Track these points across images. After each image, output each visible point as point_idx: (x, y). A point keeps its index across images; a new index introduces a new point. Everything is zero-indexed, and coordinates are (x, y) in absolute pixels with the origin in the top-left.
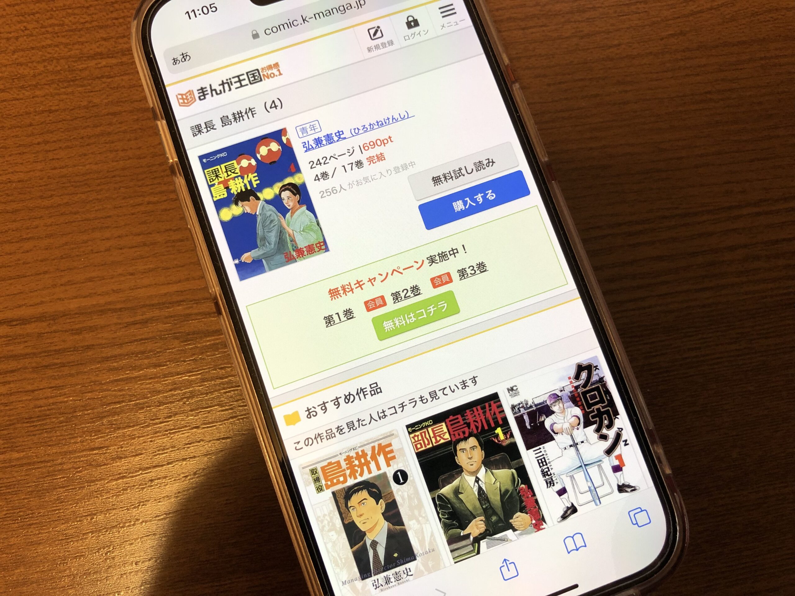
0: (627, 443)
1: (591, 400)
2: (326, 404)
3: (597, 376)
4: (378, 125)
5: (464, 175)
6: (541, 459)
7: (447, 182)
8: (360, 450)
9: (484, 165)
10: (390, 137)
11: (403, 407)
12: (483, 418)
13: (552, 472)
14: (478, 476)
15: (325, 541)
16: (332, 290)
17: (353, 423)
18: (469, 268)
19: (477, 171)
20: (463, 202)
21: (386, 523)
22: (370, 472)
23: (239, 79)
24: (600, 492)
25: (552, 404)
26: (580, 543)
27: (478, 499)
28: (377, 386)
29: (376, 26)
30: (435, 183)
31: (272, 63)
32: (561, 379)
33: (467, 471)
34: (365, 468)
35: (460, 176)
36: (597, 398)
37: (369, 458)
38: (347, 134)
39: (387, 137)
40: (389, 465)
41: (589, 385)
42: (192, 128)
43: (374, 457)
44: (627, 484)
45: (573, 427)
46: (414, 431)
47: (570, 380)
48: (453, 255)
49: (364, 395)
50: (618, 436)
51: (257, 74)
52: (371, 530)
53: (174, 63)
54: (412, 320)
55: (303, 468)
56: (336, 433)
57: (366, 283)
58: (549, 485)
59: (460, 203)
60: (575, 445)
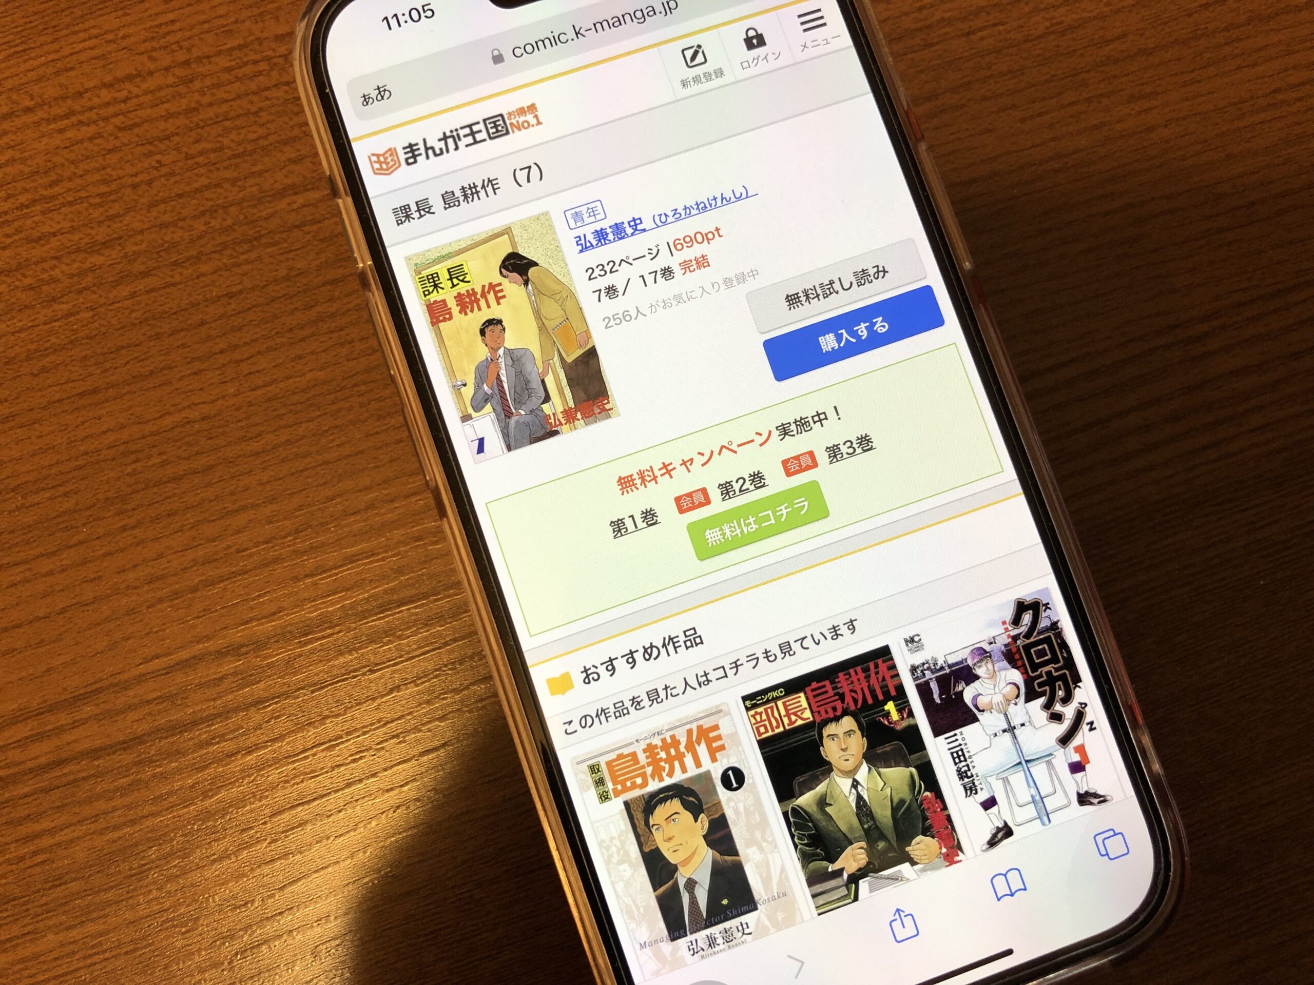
0: (1093, 727)
1: (1038, 658)
2: (614, 662)
3: (1048, 620)
4: (698, 208)
5: (837, 293)
6: (957, 752)
7: (810, 303)
8: (667, 736)
9: (869, 276)
10: (717, 230)
11: (737, 667)
12: (865, 685)
13: (973, 771)
14: (857, 777)
15: (613, 880)
16: (624, 478)
17: (657, 692)
18: (844, 444)
19: (858, 286)
20: (835, 336)
21: (710, 851)
22: (684, 770)
23: (471, 130)
24: (1050, 804)
25: (975, 664)
26: (1016, 884)
27: (856, 814)
28: (696, 633)
29: (696, 45)
30: (790, 304)
31: (525, 104)
32: (991, 625)
33: (839, 770)
34: (676, 763)
35: (831, 293)
36: (1047, 655)
37: (682, 748)
38: (647, 224)
39: (713, 230)
40: (714, 759)
41: (1035, 633)
42: (395, 211)
43: (690, 747)
44: (1093, 791)
45: (1008, 701)
46: (754, 706)
47: (1006, 626)
48: (819, 423)
49: (675, 648)
50: (1080, 715)
51: (501, 122)
52: (686, 861)
53: (365, 104)
54: (752, 528)
55: (578, 763)
56: (630, 708)
57: (678, 467)
58: (969, 792)
59: (830, 337)
60: (1011, 729)
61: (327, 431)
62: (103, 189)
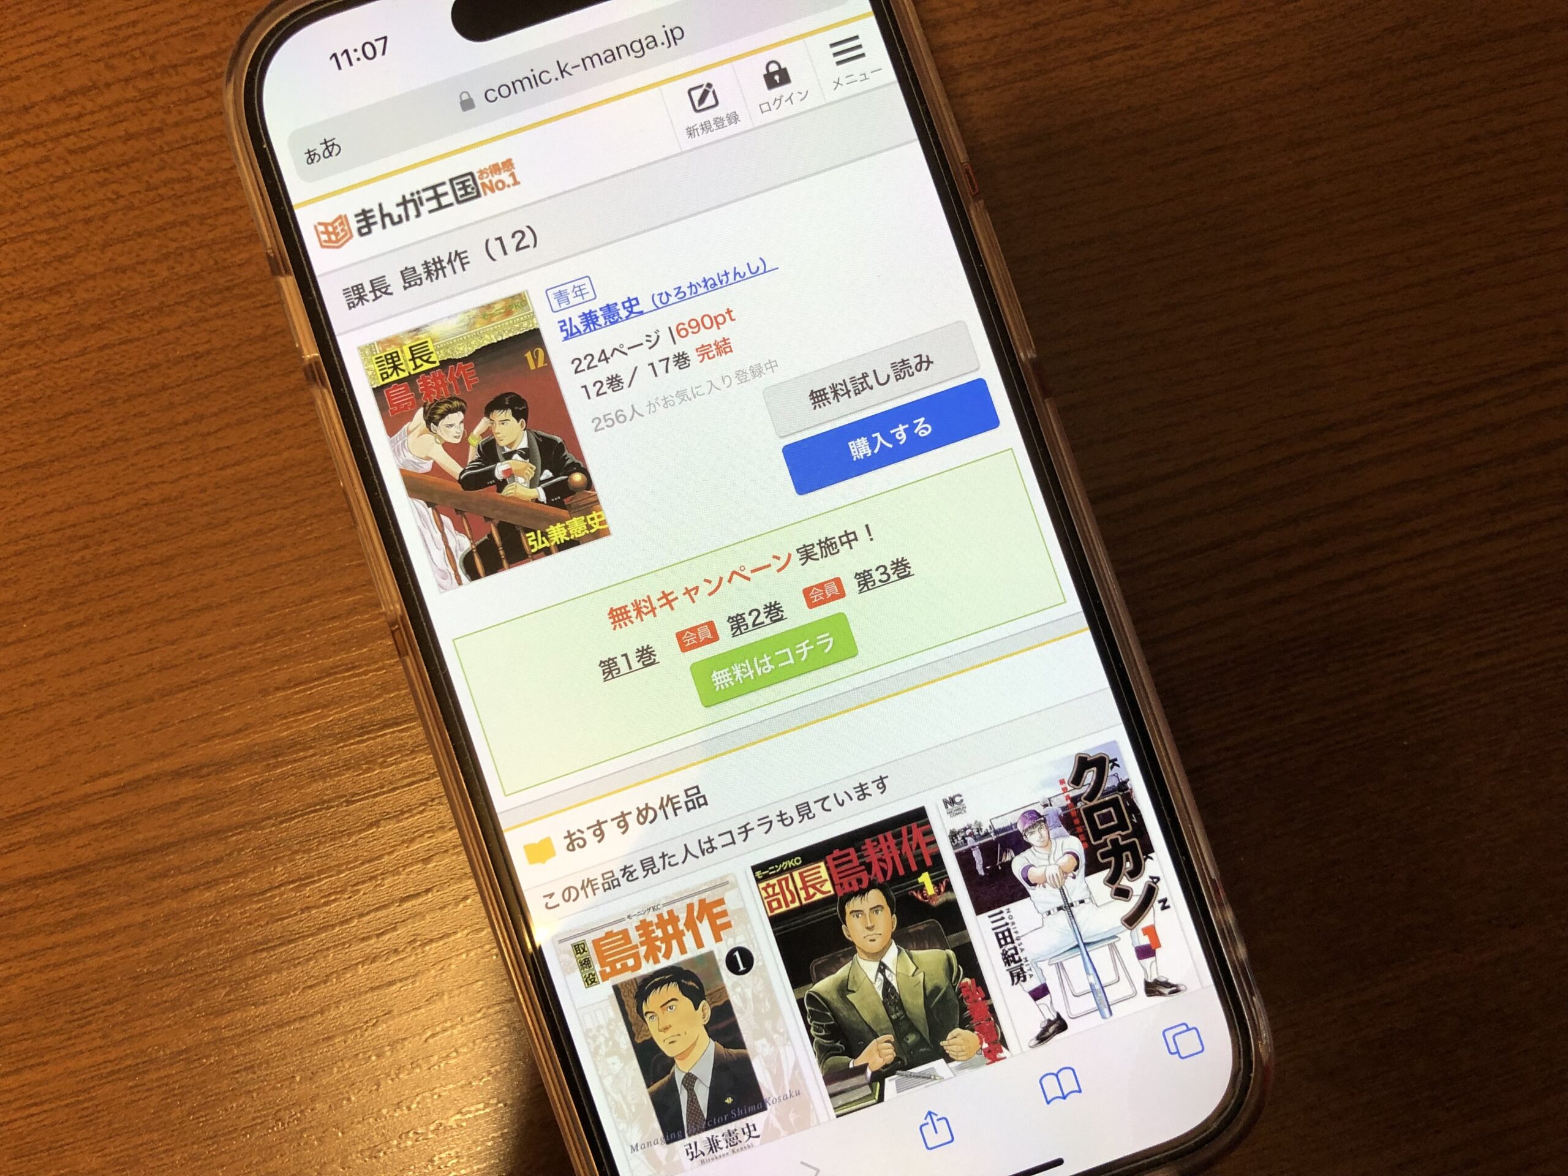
0: (1166, 905)
1: (1102, 824)
2: (603, 826)
3: (1114, 779)
4: (706, 285)
5: (871, 388)
6: (1003, 933)
7: (838, 401)
8: (664, 912)
9: (910, 367)
10: (729, 311)
11: (746, 831)
12: (896, 854)
13: (1022, 955)
14: (884, 960)
15: (600, 1073)
16: (616, 610)
17: (653, 860)
18: (877, 569)
19: (897, 380)
20: (868, 440)
21: (713, 1043)
22: (683, 950)
23: (435, 192)
24: (1112, 994)
25: (1026, 830)
26: (1069, 1084)
27: (883, 1002)
28: (699, 792)
29: (705, 84)
30: (815, 403)
31: (500, 160)
32: (1045, 784)
33: (863, 951)
34: (674, 943)
35: (864, 389)
36: (1113, 821)
37: (681, 926)
38: (645, 305)
39: (723, 311)
40: (718, 939)
41: (1099, 795)
42: (346, 291)
43: (691, 925)
44: (1163, 980)
45: (1065, 874)
46: (766, 877)
47: (1064, 786)
48: (847, 545)
49: (675, 810)
50: (1150, 892)
51: (471, 182)
52: (684, 1055)
53: (310, 161)
54: (767, 669)
55: (561, 941)
56: (621, 879)
57: (681, 596)
58: (1016, 980)
59: (862, 442)
60: (1067, 907)
61: (305, 520)
62: (50, 223)
